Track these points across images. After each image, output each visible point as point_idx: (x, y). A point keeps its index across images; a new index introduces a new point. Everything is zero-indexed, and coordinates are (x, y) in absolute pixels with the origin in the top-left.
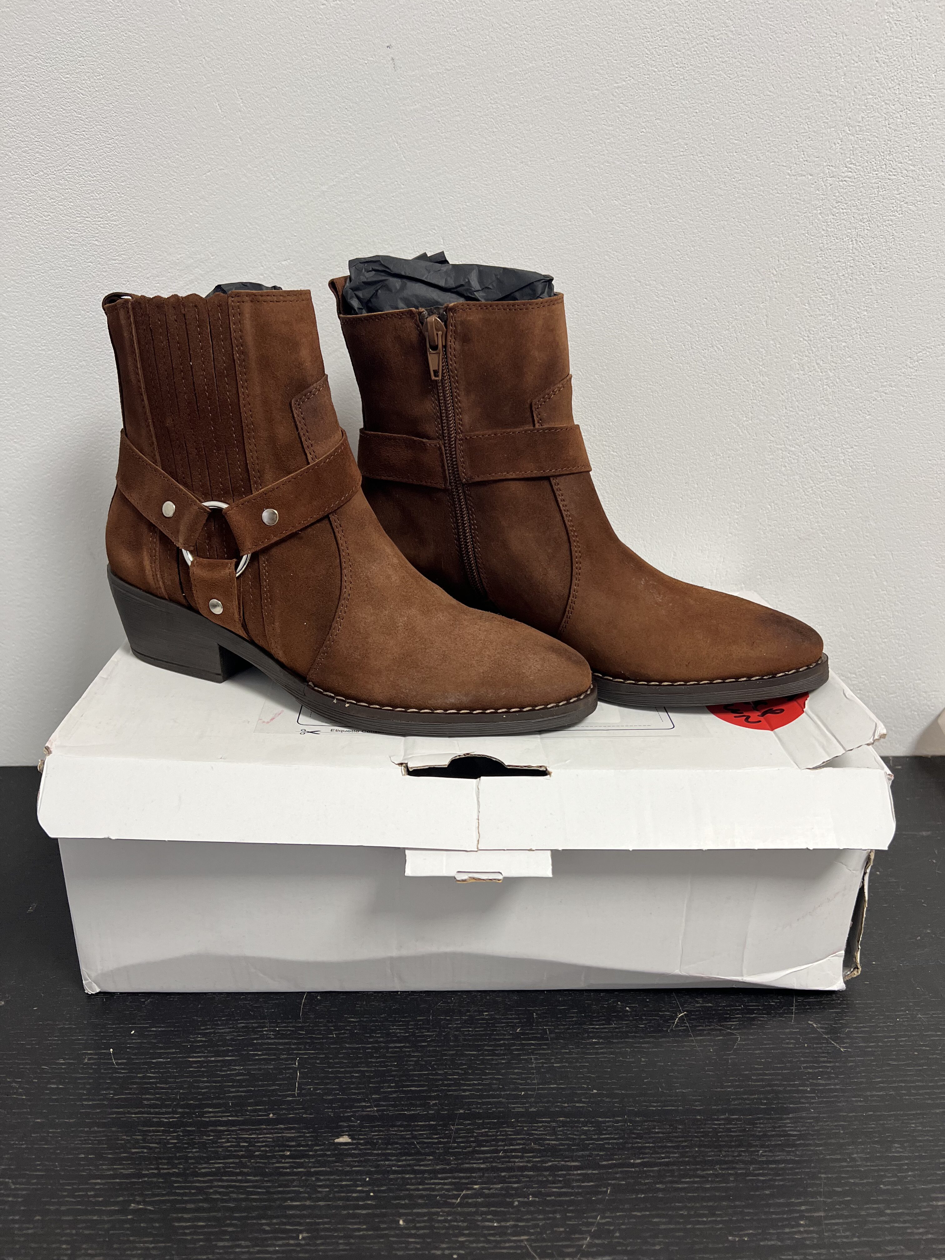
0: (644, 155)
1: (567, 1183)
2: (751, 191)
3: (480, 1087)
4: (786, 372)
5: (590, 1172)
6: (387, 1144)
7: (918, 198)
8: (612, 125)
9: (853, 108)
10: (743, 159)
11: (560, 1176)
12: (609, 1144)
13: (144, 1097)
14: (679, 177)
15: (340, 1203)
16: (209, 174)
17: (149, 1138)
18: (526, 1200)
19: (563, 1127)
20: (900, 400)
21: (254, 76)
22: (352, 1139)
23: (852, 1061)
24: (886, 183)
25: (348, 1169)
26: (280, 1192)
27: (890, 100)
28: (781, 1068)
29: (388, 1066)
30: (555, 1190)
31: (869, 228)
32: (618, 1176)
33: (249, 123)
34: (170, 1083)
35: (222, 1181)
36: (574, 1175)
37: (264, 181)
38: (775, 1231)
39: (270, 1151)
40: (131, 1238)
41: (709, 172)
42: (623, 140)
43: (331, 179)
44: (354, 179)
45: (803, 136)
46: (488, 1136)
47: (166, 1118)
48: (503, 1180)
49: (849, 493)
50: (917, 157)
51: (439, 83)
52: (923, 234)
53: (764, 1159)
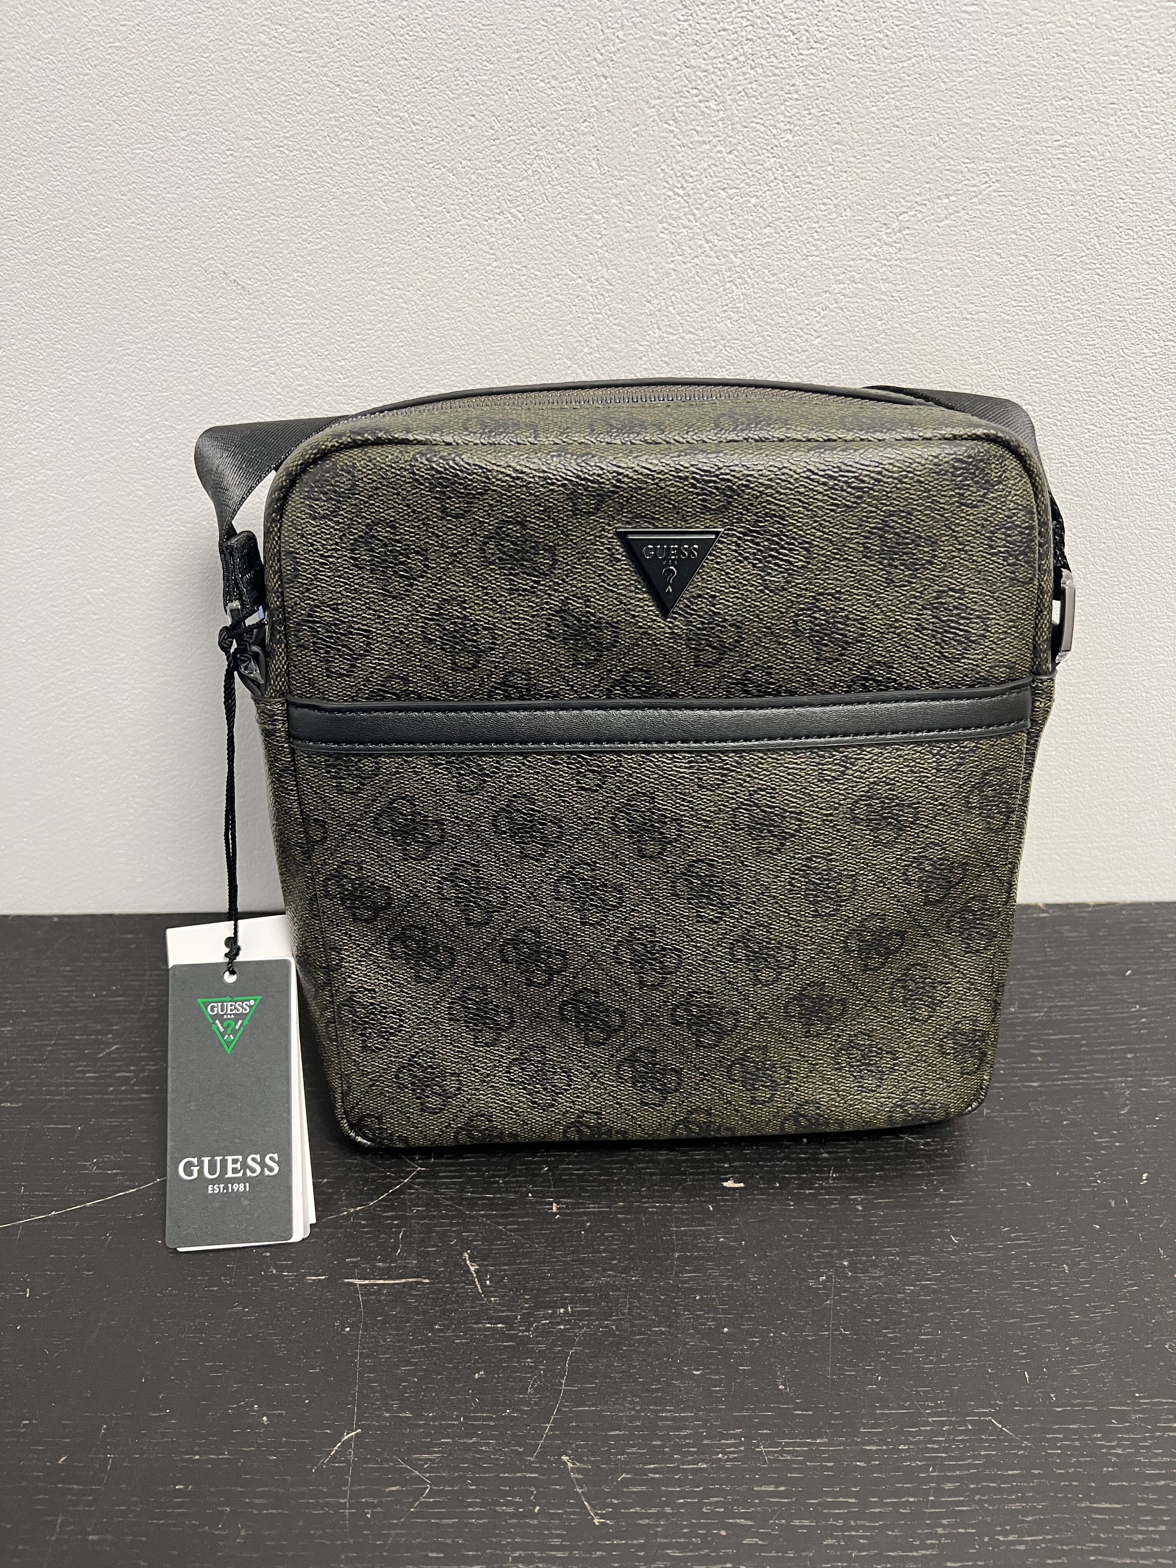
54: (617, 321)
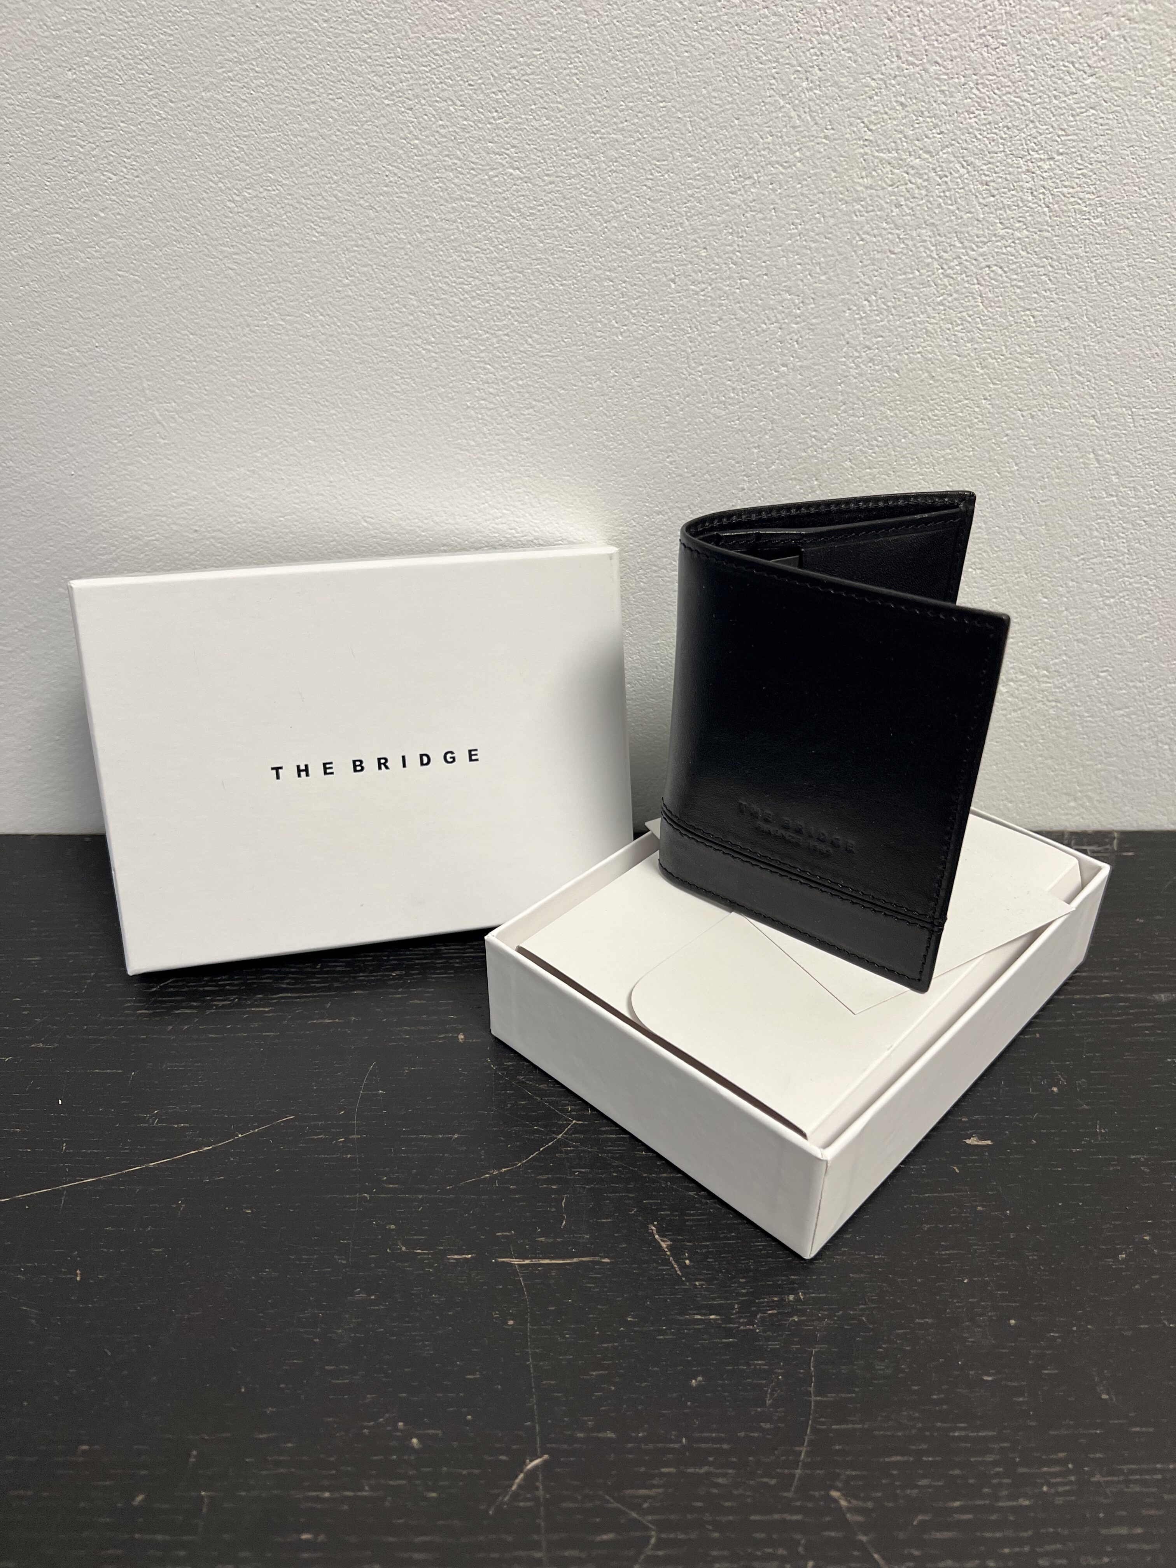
54: (848, 44)
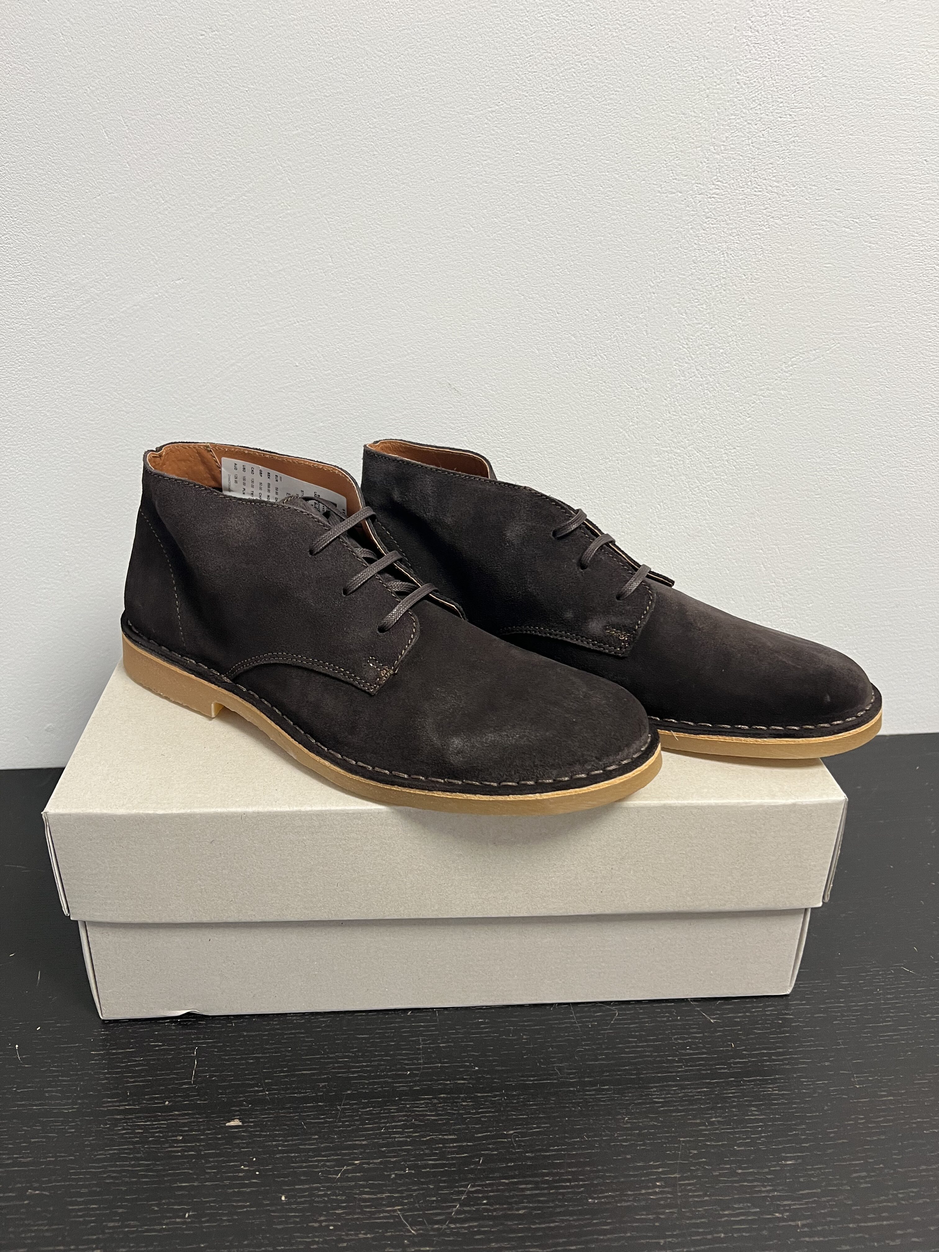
0: (521, 175)
1: (442, 1156)
2: (624, 208)
3: (368, 1069)
4: (667, 378)
5: (465, 1144)
6: (275, 1126)
7: (784, 213)
8: (489, 147)
9: (717, 128)
10: (615, 178)
11: (436, 1149)
12: (485, 1117)
13: (46, 1089)
14: (555, 196)
15: (227, 1182)
16: (98, 197)
17: (49, 1128)
18: (402, 1172)
19: (445, 1103)
20: (778, 402)
21: (138, 104)
22: (243, 1123)
23: (719, 1031)
24: (752, 199)
25: (237, 1150)
26: (170, 1175)
27: (752, 120)
28: (654, 1041)
29: (283, 1052)
30: (430, 1162)
31: (738, 242)
32: (491, 1146)
33: (136, 149)
34: (73, 1075)
35: (117, 1166)
36: (450, 1147)
37: (154, 204)
38: (632, 1193)
39: (163, 1137)
40: (26, 1222)
41: (583, 190)
42: (500, 162)
43: (219, 201)
44: (242, 201)
45: (672, 156)
46: (371, 1114)
47: (65, 1109)
48: (382, 1155)
49: (734, 491)
50: (781, 174)
51: (319, 108)
52: (790, 247)
53: (629, 1125)
